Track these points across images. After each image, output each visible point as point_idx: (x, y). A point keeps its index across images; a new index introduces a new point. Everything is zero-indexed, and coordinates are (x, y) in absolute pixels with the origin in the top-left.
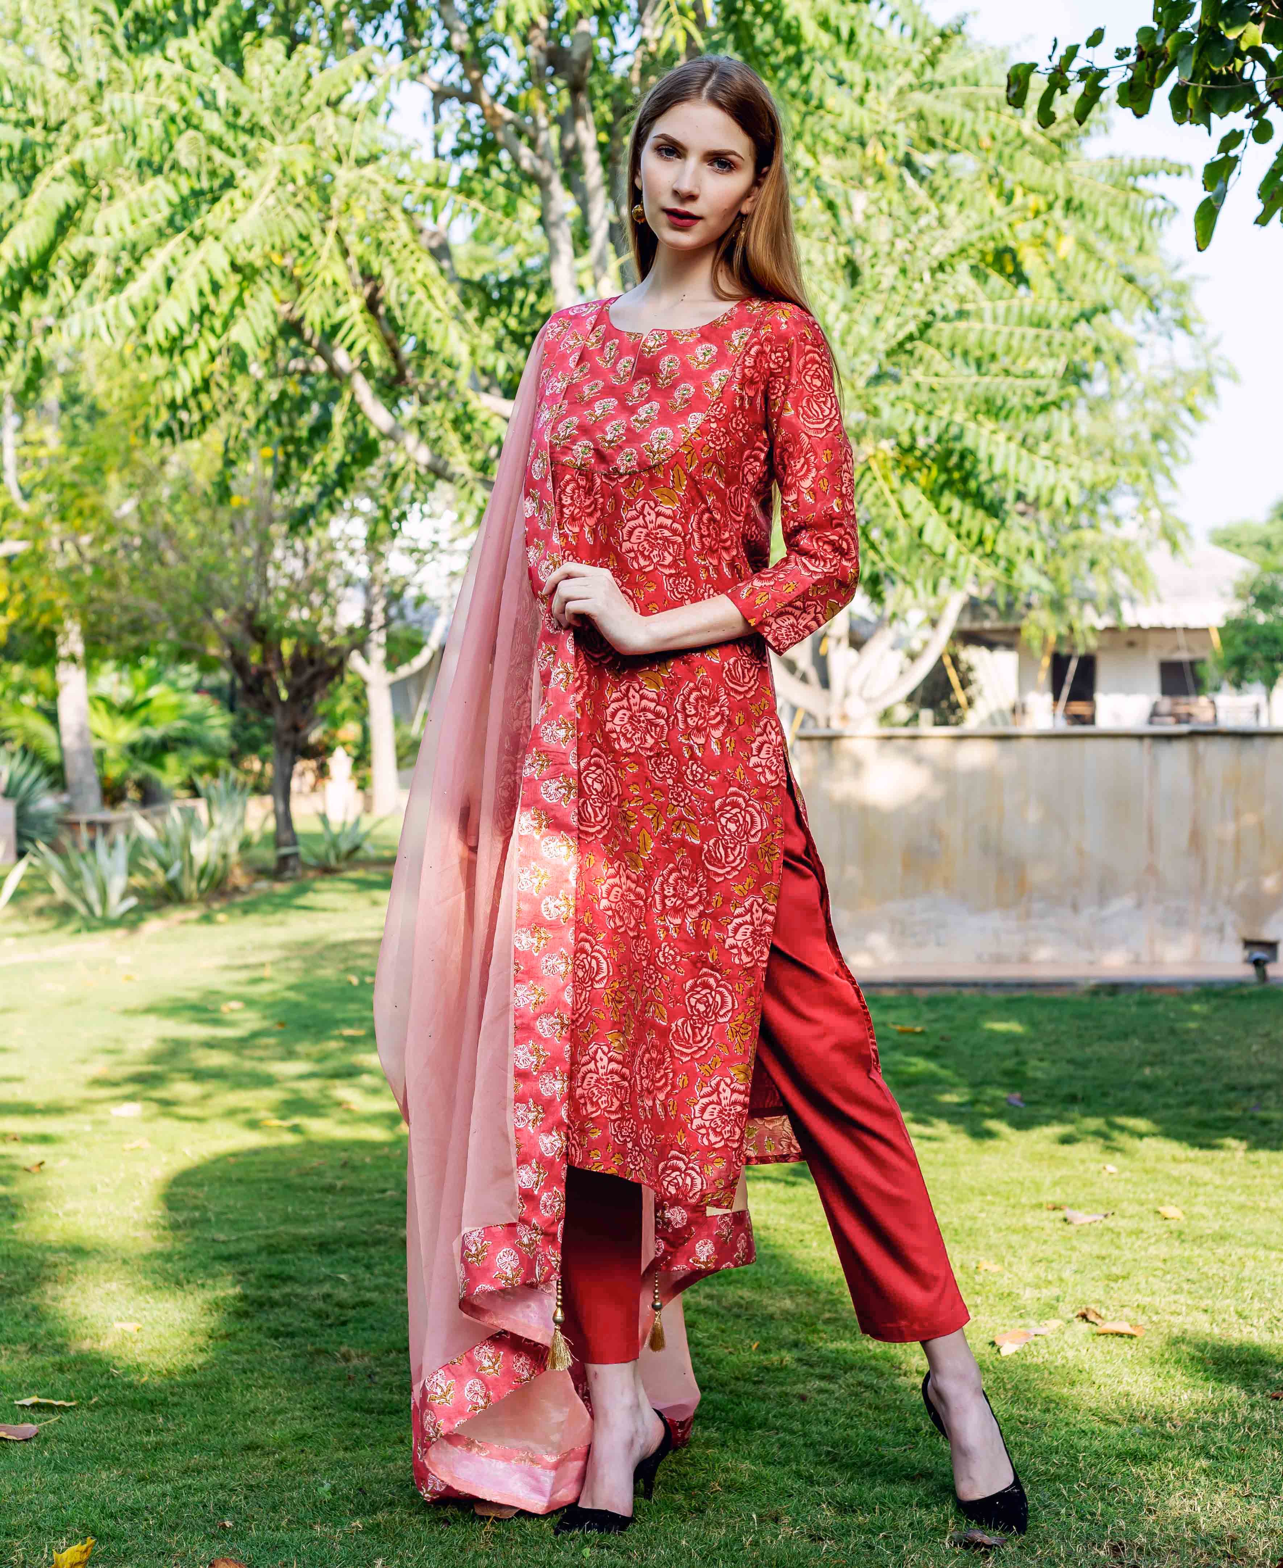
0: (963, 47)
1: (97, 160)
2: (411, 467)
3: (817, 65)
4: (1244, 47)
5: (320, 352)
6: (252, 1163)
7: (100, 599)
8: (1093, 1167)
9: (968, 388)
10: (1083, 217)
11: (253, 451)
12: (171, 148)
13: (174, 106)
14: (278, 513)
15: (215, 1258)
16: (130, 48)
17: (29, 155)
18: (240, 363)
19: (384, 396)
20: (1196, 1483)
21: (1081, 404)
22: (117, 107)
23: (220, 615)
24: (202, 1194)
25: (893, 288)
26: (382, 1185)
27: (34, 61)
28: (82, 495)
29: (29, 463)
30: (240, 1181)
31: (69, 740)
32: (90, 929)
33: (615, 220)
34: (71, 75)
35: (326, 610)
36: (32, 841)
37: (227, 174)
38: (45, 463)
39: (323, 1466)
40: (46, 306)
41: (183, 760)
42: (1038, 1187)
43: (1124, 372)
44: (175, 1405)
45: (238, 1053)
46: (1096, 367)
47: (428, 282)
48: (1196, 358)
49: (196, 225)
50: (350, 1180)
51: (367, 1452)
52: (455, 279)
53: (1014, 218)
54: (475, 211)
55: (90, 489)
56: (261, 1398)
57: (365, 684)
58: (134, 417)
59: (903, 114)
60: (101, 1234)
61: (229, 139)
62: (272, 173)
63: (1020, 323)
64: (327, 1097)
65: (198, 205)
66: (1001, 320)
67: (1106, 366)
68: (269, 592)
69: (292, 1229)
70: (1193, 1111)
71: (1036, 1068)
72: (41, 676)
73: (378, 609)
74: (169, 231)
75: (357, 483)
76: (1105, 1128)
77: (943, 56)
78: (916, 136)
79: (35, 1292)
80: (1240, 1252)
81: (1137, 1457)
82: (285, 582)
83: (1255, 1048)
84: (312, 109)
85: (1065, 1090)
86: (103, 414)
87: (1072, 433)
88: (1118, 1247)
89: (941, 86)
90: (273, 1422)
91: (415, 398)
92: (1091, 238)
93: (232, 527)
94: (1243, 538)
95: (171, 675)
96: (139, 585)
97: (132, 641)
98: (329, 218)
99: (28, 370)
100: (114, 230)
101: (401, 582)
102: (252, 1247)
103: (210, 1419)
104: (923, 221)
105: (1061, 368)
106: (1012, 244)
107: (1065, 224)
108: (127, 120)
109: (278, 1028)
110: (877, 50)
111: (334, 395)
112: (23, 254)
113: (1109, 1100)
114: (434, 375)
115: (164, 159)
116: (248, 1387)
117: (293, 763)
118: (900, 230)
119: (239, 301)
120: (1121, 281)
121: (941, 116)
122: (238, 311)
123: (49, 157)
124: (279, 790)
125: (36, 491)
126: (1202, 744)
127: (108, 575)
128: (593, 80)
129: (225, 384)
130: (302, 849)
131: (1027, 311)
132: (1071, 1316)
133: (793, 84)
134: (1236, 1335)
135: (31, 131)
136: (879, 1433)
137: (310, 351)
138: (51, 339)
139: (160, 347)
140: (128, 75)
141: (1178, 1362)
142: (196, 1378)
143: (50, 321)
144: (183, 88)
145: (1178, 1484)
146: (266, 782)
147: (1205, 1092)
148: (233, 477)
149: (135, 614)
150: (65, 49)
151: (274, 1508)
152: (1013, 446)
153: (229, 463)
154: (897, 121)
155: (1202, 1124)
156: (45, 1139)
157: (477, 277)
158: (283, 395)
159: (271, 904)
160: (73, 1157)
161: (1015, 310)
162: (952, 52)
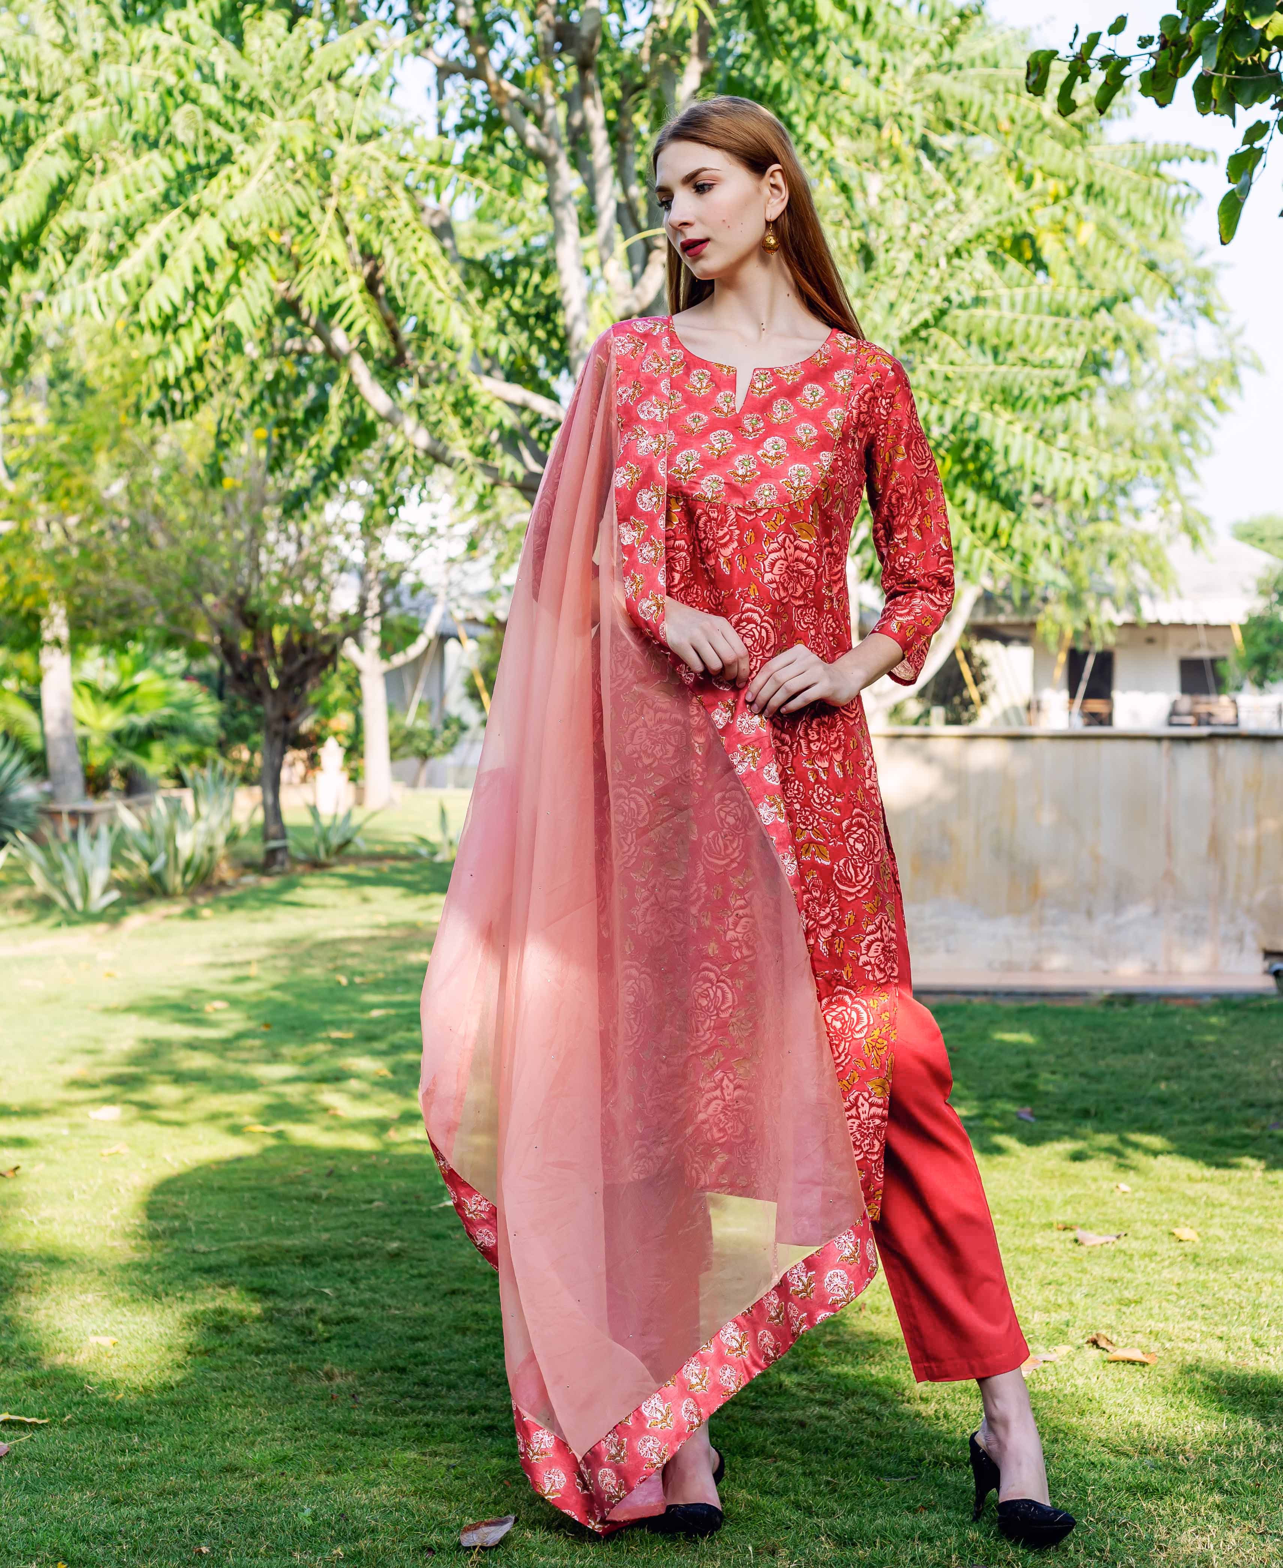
0: (984, 26)
1: (91, 133)
2: (409, 452)
3: (833, 45)
4: (1270, 36)
5: (317, 332)
6: (235, 1171)
7: (87, 582)
8: (1105, 1186)
9: (984, 378)
10: (1104, 203)
11: (247, 432)
12: (167, 121)
13: (171, 79)
14: (271, 495)
15: (194, 1270)
16: (127, 19)
17: (21, 127)
18: (235, 344)
19: (384, 378)
20: (1209, 1519)
21: (1101, 392)
22: (113, 79)
23: (209, 599)
24: (182, 1202)
25: (909, 274)
26: (369, 1196)
27: (27, 30)
28: (69, 475)
29: (15, 441)
30: (221, 1189)
31: (52, 727)
32: (71, 923)
33: (622, 199)
34: (66, 46)
35: (319, 596)
36: (12, 830)
37: (224, 149)
38: (32, 441)
39: (305, 1490)
40: (36, 281)
41: (169, 749)
42: (1048, 1205)
43: (1145, 360)
44: (152, 1424)
45: (222, 1056)
46: (1116, 356)
47: (429, 262)
48: (1220, 347)
49: (192, 201)
50: (335, 1189)
51: (350, 1475)
52: (457, 258)
53: (1033, 203)
54: (479, 190)
55: (77, 469)
56: (240, 1418)
57: (359, 672)
58: (125, 395)
59: (919, 96)
60: (78, 1243)
61: (227, 113)
62: (271, 148)
63: (1038, 311)
64: (313, 1102)
65: (194, 181)
66: (1019, 307)
67: (1127, 354)
68: (261, 578)
69: (274, 1240)
70: (1210, 1127)
71: (1047, 1082)
72: (25, 660)
73: (373, 596)
74: (164, 206)
75: (354, 467)
76: (1118, 1146)
77: (961, 37)
78: (933, 118)
79: (7, 1304)
80: (1257, 1276)
81: (1147, 1491)
82: (277, 567)
83: (1274, 1063)
84: (314, 83)
85: (1077, 1105)
86: (92, 392)
87: (1091, 425)
88: (1130, 1270)
89: (960, 67)
90: (253, 1443)
91: (415, 380)
92: (1113, 223)
93: (224, 509)
94: (1267, 533)
95: (158, 660)
96: (127, 568)
97: (120, 625)
98: (330, 195)
99: (17, 348)
100: (108, 204)
101: (397, 568)
102: (233, 1259)
103: (188, 1439)
104: (940, 206)
105: (1079, 357)
106: (1031, 230)
107: (1084, 209)
108: (123, 93)
109: (263, 1029)
110: (894, 29)
111: (331, 376)
112: (14, 229)
113: (1123, 1116)
114: (434, 357)
115: (160, 133)
116: (228, 1406)
117: (283, 752)
118: (916, 215)
119: (235, 279)
120: (1143, 269)
121: (958, 98)
122: (233, 289)
123: (42, 129)
124: (268, 782)
125: (23, 470)
126: (1222, 748)
127: (95, 557)
128: (602, 57)
129: (219, 364)
130: (290, 843)
131: (1046, 298)
132: (1081, 1341)
133: (808, 63)
134: (1252, 1364)
135: (23, 103)
136: (881, 1463)
137: (308, 331)
138: (40, 314)
139: (153, 326)
140: (125, 48)
141: (1191, 1391)
142: (174, 1395)
143: (40, 296)
144: (181, 60)
145: (1190, 1520)
146: (255, 772)
147: (1222, 1109)
148: (226, 459)
149: (122, 598)
150: (60, 19)
151: (253, 1534)
152: (1030, 437)
153: (222, 445)
154: (915, 102)
155: (1220, 1143)
156: (20, 1142)
157: (480, 256)
158: (279, 375)
159: (258, 899)
160: (49, 1162)
161: (1034, 298)
162: (971, 33)
